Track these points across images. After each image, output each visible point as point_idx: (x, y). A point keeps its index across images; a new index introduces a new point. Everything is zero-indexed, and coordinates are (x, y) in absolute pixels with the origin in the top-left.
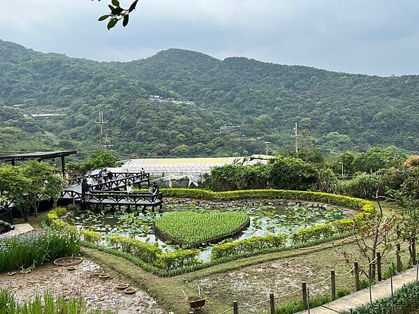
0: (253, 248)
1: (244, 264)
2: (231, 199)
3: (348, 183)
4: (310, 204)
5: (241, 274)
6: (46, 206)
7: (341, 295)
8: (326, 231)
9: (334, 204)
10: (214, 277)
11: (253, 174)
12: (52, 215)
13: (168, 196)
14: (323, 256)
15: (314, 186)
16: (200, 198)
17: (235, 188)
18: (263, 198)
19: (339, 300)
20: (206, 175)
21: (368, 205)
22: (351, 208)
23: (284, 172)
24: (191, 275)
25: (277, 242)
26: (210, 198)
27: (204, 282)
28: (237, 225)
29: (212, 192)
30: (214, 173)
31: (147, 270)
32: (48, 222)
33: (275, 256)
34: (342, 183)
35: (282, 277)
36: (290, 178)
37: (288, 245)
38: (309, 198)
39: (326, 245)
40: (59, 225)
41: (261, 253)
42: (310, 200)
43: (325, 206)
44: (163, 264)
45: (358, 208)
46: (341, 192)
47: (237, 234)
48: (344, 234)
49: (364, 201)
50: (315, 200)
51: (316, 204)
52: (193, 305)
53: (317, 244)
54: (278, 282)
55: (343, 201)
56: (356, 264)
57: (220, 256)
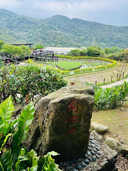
0: (84, 71)
1: (82, 75)
2: (76, 59)
3: (108, 56)
4: (98, 61)
5: (82, 77)
6: (27, 58)
8: (104, 68)
9: (105, 61)
10: (75, 78)
11: (82, 52)
12: (29, 60)
13: (59, 57)
14: (103, 74)
15: (99, 56)
16: (68, 58)
17: (77, 56)
18: (85, 59)
19: (113, 83)
20: (69, 52)
21: (115, 61)
22: (109, 62)
23: (91, 52)
24: (69, 77)
25: (91, 70)
27: (73, 79)
28: (79, 66)
29: (71, 57)
30: (71, 52)
32: (28, 62)
33: (90, 73)
35: (93, 78)
36: (93, 54)
37: (94, 71)
38: (97, 59)
39: (104, 71)
41: (87, 72)
43: (102, 61)
44: (62, 74)
45: (112, 63)
46: (106, 58)
47: (79, 68)
48: (108, 69)
49: (113, 60)
51: (99, 61)
52: (72, 84)
53: (101, 71)
54: (92, 79)
55: (107, 60)
56: (118, 74)
57: (76, 73)
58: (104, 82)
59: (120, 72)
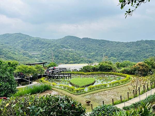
0: (99, 87)
1: (97, 92)
2: (89, 75)
3: (121, 70)
4: (111, 76)
5: (97, 94)
6: (40, 77)
7: (130, 99)
8: (118, 82)
9: (118, 75)
10: (90, 95)
11: (94, 68)
12: (42, 79)
13: (72, 74)
14: (118, 89)
15: (111, 71)
16: (81, 74)
17: (90, 72)
18: (98, 74)
19: (130, 100)
20: (81, 68)
21: (128, 76)
22: (123, 77)
23: (103, 67)
24: (84, 95)
25: (105, 86)
26: (83, 74)
27: (88, 97)
28: (92, 82)
29: (84, 73)
30: (83, 68)
31: (71, 93)
32: (41, 81)
33: (105, 89)
34: (119, 70)
35: (109, 95)
36: (105, 69)
37: (108, 86)
38: (110, 74)
39: (119, 86)
40: (45, 82)
41: (101, 89)
42: (111, 75)
43: (115, 76)
44: (76, 92)
45: (126, 77)
46: (119, 72)
47: (93, 84)
48: (123, 83)
49: (126, 75)
50: (112, 75)
51: (113, 76)
52: (87, 102)
53: (116, 86)
55: (120, 75)
56: (134, 90)
57: (91, 90)
58: (121, 100)
59: (135, 88)
